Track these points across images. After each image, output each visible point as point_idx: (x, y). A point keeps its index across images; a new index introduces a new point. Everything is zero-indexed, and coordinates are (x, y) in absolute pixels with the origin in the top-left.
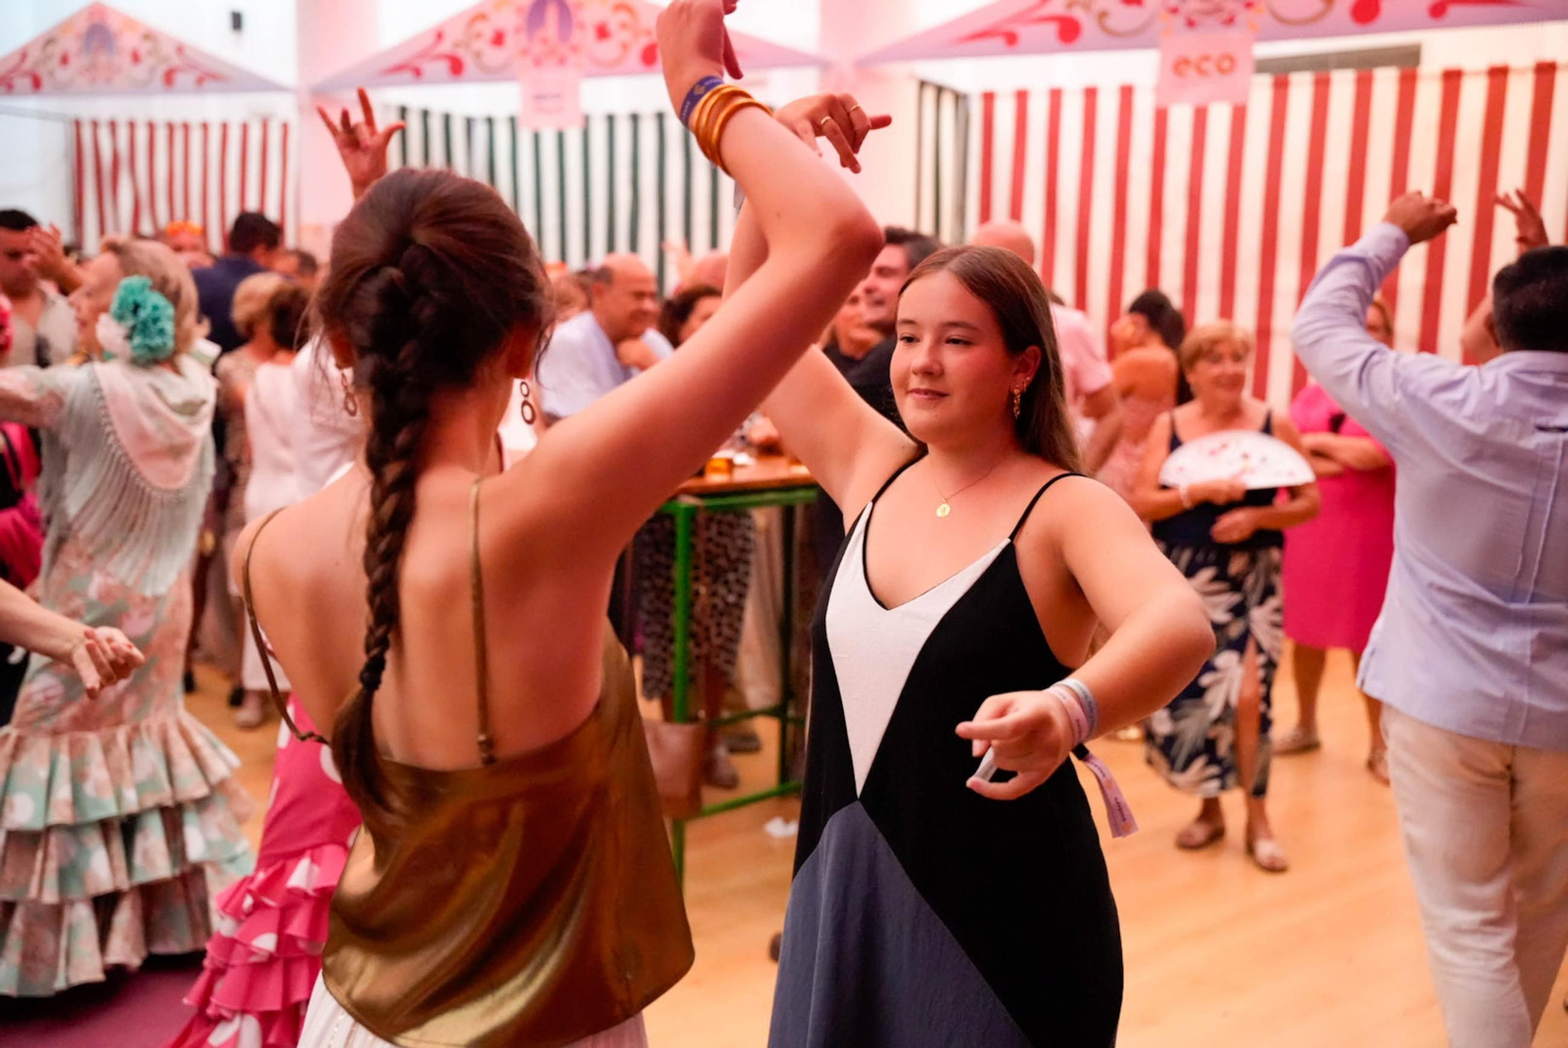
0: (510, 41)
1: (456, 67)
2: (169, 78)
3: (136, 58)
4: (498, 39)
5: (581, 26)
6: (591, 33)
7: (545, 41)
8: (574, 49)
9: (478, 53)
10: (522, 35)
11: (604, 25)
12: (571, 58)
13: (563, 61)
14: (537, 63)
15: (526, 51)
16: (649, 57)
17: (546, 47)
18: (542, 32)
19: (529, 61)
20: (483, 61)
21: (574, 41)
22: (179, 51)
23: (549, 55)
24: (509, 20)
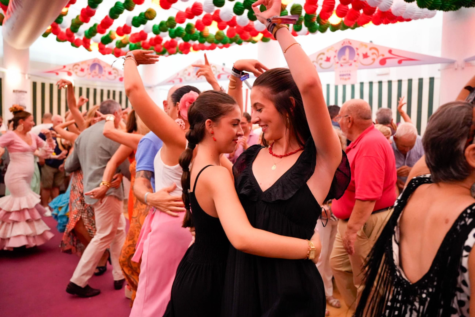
0: (332, 60)
4: (328, 60)
5: (358, 54)
6: (361, 56)
7: (344, 59)
8: (355, 61)
9: (321, 64)
10: (336, 59)
11: (366, 54)
12: (354, 64)
13: (351, 65)
14: (341, 66)
15: (338, 63)
16: (383, 62)
17: (345, 61)
18: (343, 57)
19: (339, 65)
20: (323, 66)
21: (355, 59)
22: (222, 69)
23: (346, 63)
24: (331, 54)
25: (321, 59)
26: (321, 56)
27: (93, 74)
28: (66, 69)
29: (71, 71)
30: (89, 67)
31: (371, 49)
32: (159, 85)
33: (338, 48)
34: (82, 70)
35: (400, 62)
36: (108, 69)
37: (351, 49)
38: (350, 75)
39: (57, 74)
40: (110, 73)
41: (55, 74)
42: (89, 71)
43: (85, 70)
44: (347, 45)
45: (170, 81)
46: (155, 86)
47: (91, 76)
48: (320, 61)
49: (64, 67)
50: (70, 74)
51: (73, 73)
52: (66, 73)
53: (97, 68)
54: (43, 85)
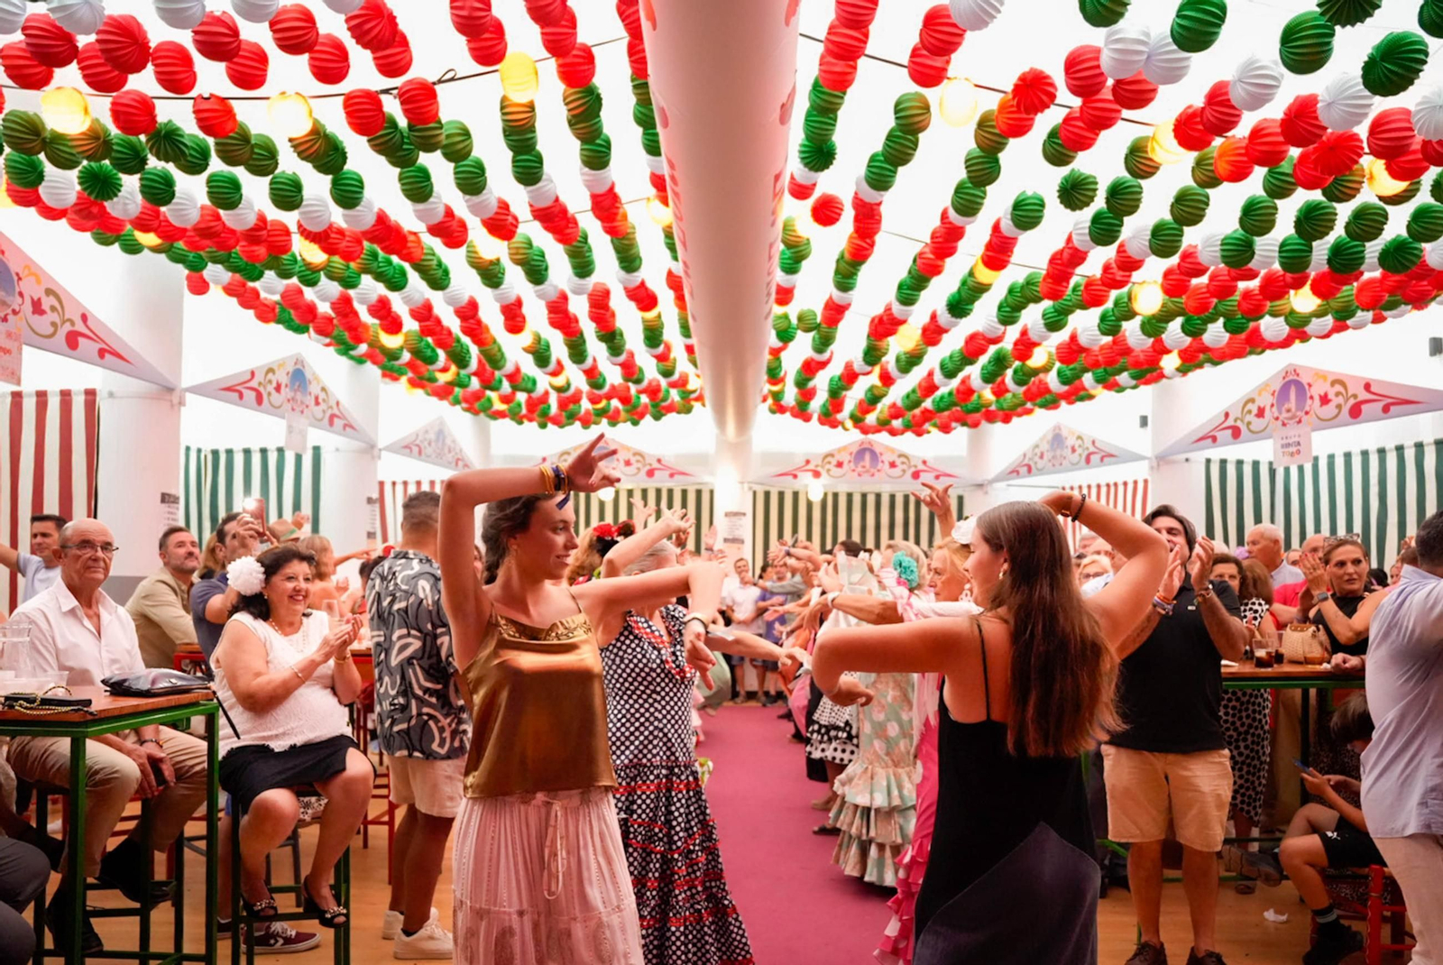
0: (1267, 413)
1: (1236, 432)
2: (1088, 460)
4: (1261, 413)
5: (1312, 398)
6: (1317, 401)
7: (1288, 411)
8: (1307, 413)
9: (1249, 423)
10: (1275, 409)
11: (1326, 395)
12: (1305, 418)
13: (1300, 422)
14: (1284, 424)
15: (1277, 419)
16: (1355, 412)
17: (1289, 415)
18: (1287, 406)
19: (1279, 423)
20: (1252, 427)
21: (1307, 408)
22: (1093, 442)
23: (1291, 418)
24: (1266, 400)
25: (1250, 412)
26: (1250, 406)
27: (860, 469)
28: (811, 466)
29: (819, 469)
30: (851, 459)
31: (1333, 383)
33: (1277, 386)
34: (840, 465)
35: (1386, 409)
36: (887, 458)
37: (1298, 384)
38: (1299, 444)
39: (795, 476)
40: (893, 465)
41: (790, 478)
42: (852, 464)
43: (846, 466)
44: (1291, 378)
46: (990, 482)
47: (855, 474)
48: (1249, 418)
49: (808, 462)
50: (817, 474)
51: (824, 473)
52: (810, 474)
53: (867, 456)
54: (781, 495)
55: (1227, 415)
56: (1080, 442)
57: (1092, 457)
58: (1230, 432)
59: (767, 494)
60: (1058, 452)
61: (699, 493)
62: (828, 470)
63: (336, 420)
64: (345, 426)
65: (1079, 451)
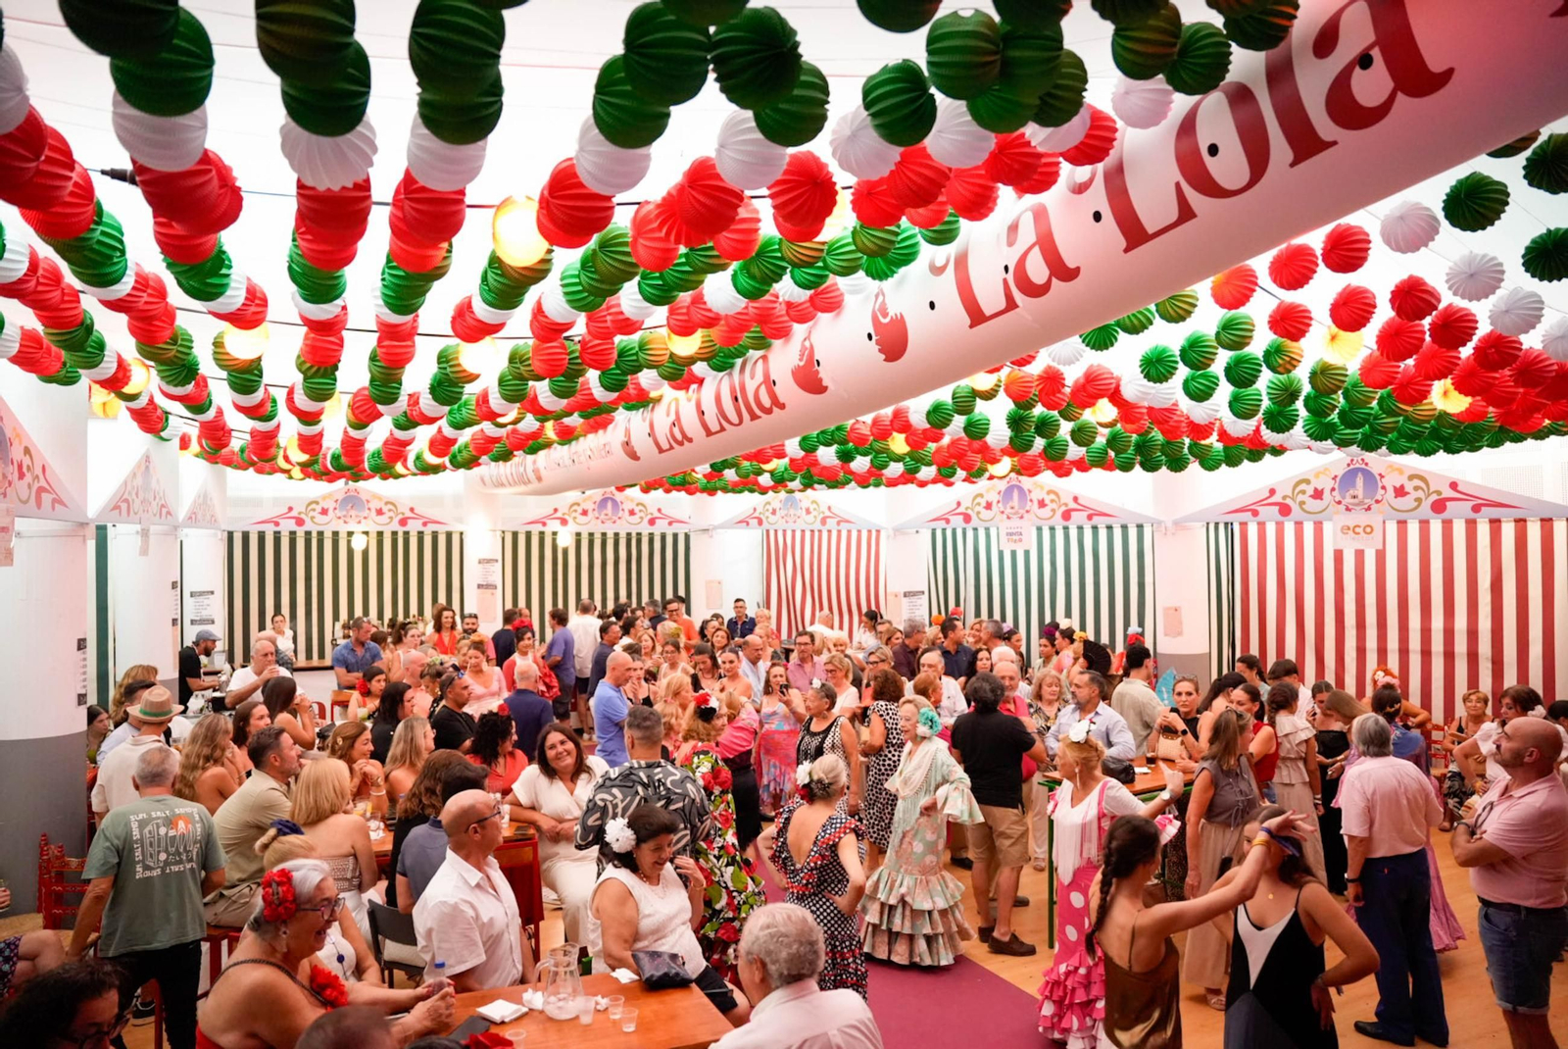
0: (995, 506)
1: (967, 518)
2: (825, 522)
3: (808, 512)
4: (989, 506)
5: (1030, 501)
6: (1035, 504)
7: (1013, 507)
8: (1027, 511)
9: (978, 513)
10: (1002, 504)
11: (1043, 501)
12: (1026, 515)
13: (1021, 518)
14: (1008, 518)
15: (1003, 513)
16: (1066, 516)
17: (1013, 511)
18: (1011, 504)
19: (1005, 516)
20: (981, 516)
22: (829, 508)
23: (1015, 514)
24: (993, 497)
25: (979, 504)
26: (978, 500)
27: (603, 517)
28: (558, 515)
29: (566, 517)
30: (595, 507)
31: (1048, 492)
32: (722, 526)
33: (1003, 487)
34: (585, 513)
35: (1090, 518)
36: (627, 506)
37: (1020, 489)
38: (1022, 533)
39: (544, 524)
40: (632, 513)
41: (539, 524)
42: (596, 514)
43: (590, 513)
44: (1014, 482)
45: (740, 522)
46: (715, 528)
47: (599, 521)
48: (977, 509)
49: (556, 510)
50: (564, 522)
51: (570, 521)
52: (558, 521)
53: (610, 504)
54: (528, 535)
55: (959, 504)
56: (815, 506)
57: (828, 520)
58: (961, 517)
59: (515, 535)
60: (792, 512)
61: (449, 535)
62: (575, 518)
63: (44, 496)
64: (54, 501)
65: (814, 513)
